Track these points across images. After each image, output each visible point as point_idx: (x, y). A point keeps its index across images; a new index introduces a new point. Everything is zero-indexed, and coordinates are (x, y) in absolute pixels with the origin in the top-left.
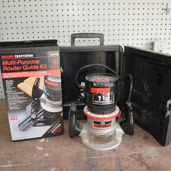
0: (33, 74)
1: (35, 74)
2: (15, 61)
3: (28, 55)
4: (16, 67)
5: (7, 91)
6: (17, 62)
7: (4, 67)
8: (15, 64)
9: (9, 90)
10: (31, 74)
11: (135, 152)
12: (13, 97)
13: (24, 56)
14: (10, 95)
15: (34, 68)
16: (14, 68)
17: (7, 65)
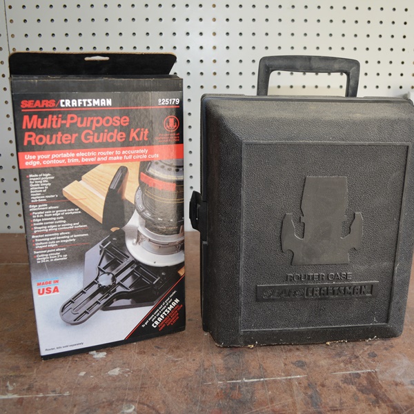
0: (109, 156)
1: (114, 155)
2: (60, 116)
3: (98, 100)
4: (63, 134)
5: (32, 208)
6: (66, 119)
7: (27, 134)
8: (59, 126)
9: (38, 204)
10: (104, 156)
11: (359, 369)
12: (47, 225)
13: (87, 103)
14: (41, 218)
15: (114, 140)
16: (57, 137)
17: (35, 127)
